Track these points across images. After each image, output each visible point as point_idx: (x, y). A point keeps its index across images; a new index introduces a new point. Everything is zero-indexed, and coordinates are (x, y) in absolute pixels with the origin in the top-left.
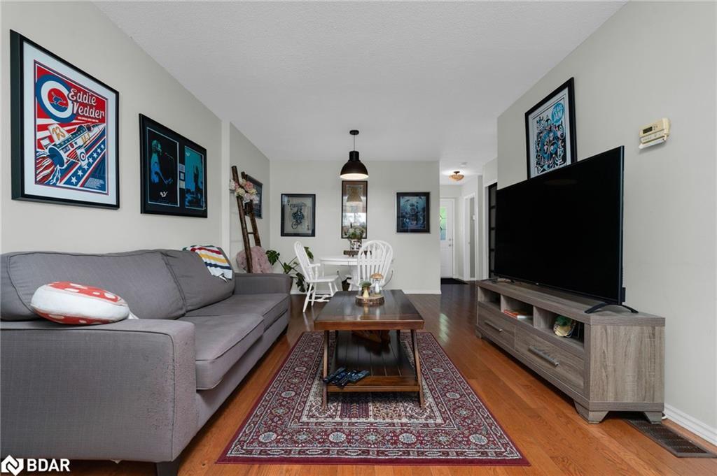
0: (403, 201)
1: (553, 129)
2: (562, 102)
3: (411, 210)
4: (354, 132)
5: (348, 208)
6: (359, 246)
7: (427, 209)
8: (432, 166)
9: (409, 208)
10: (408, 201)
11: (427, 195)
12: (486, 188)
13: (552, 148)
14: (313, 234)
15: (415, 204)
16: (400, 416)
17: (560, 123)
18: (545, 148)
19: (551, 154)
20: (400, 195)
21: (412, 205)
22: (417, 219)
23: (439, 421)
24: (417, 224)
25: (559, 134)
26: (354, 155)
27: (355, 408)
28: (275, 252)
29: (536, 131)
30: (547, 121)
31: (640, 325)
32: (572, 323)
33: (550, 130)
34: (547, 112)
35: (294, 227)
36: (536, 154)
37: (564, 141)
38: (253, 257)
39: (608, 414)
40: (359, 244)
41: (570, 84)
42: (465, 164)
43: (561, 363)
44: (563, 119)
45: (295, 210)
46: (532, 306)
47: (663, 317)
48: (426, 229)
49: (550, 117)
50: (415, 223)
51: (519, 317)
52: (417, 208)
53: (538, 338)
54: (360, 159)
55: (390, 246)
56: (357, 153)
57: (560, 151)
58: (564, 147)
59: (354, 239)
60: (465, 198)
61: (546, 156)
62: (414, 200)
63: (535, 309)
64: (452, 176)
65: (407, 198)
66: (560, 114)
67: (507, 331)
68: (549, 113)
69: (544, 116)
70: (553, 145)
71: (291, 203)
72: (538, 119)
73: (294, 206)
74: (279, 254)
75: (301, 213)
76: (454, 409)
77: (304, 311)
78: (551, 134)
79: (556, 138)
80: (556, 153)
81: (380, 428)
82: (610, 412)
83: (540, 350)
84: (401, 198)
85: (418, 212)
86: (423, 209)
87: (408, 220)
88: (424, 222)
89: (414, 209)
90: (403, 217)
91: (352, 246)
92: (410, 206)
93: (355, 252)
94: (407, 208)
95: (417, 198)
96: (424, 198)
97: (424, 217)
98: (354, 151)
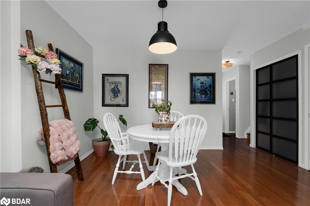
0: (195, 79)
3: (201, 86)
5: (154, 86)
6: (167, 118)
10: (199, 79)
11: (213, 75)
12: (254, 70)
14: (127, 105)
15: (204, 82)
20: (192, 75)
21: (202, 83)
22: (206, 94)
24: (205, 97)
26: (163, 26)
28: (96, 120)
35: (113, 99)
38: (51, 133)
40: (167, 116)
45: (113, 86)
48: (212, 101)
50: (203, 96)
52: (206, 85)
54: (168, 30)
55: (205, 121)
56: (165, 24)
62: (203, 79)
64: (225, 64)
65: (198, 77)
71: (109, 81)
73: (112, 83)
74: (98, 122)
77: (113, 183)
84: (194, 77)
85: (207, 88)
86: (210, 86)
87: (198, 94)
88: (210, 95)
89: (203, 86)
90: (195, 91)
91: (160, 118)
92: (201, 83)
93: (163, 125)
94: (198, 84)
95: (206, 77)
96: (211, 77)
97: (210, 92)
98: (163, 22)
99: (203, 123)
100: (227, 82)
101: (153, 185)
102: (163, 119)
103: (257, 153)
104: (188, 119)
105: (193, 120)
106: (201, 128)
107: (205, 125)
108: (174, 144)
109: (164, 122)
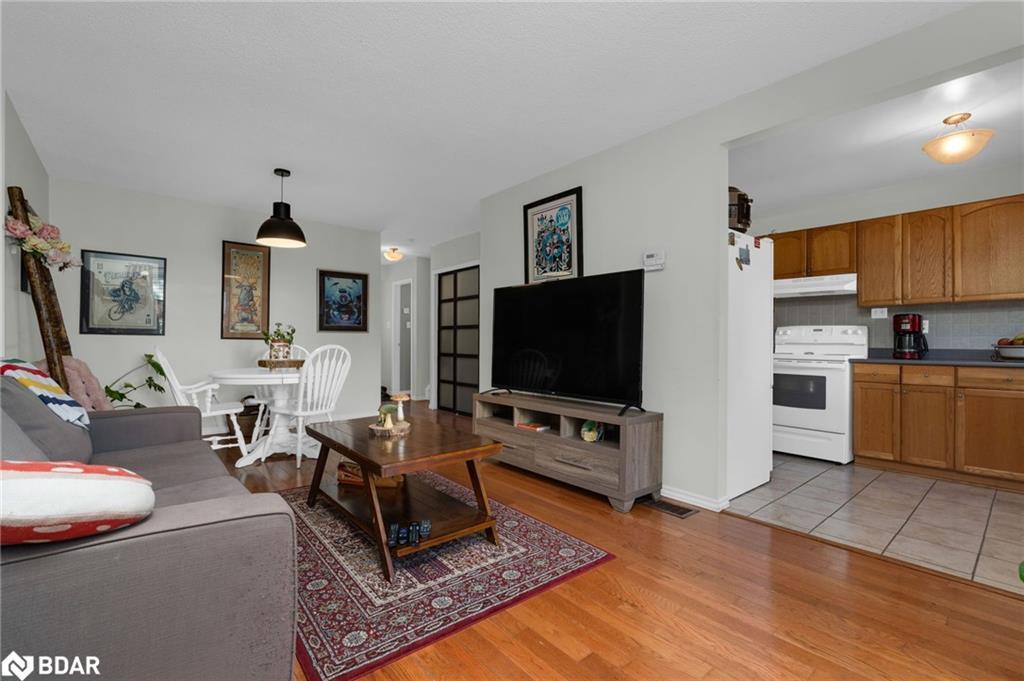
0: (329, 282)
1: (558, 231)
2: (569, 206)
3: (341, 297)
4: (282, 172)
5: (235, 292)
6: (288, 353)
7: (363, 298)
8: (370, 238)
9: (338, 294)
10: (336, 284)
11: (364, 278)
12: (436, 275)
13: (556, 251)
14: (161, 331)
15: (348, 289)
16: (482, 558)
17: (565, 227)
18: (548, 249)
19: (555, 258)
20: (323, 275)
21: (342, 291)
22: (350, 313)
23: (523, 550)
24: (349, 319)
25: (564, 238)
26: (282, 210)
27: (426, 568)
29: (537, 230)
30: (551, 221)
31: (652, 421)
32: (599, 427)
33: (554, 232)
34: (551, 211)
35: (115, 316)
36: (535, 254)
37: (569, 247)
39: (635, 502)
40: (287, 349)
41: (578, 191)
42: (412, 240)
43: (595, 466)
44: (569, 224)
45: (117, 283)
46: (559, 416)
47: (660, 412)
48: (362, 326)
49: (554, 218)
50: (346, 317)
51: (538, 429)
52: (350, 295)
53: (568, 448)
54: (292, 217)
55: (348, 353)
56: (287, 207)
57: (565, 256)
58: (570, 253)
59: (279, 341)
60: (394, 283)
61: (548, 258)
62: (345, 283)
63: (562, 419)
65: (336, 280)
66: (566, 218)
67: (524, 447)
68: (553, 214)
69: (548, 215)
70: (557, 247)
71: (104, 270)
72: (539, 216)
73: (116, 276)
75: (131, 290)
76: (525, 536)
78: (555, 237)
79: (560, 241)
80: (560, 257)
81: (478, 576)
82: (637, 499)
83: (569, 459)
84: (326, 279)
85: (351, 301)
86: (358, 298)
87: (336, 313)
88: (359, 316)
89: (346, 298)
90: (329, 307)
91: (274, 353)
92: (340, 292)
93: (283, 362)
94: (334, 293)
95: (350, 281)
96: (359, 282)
97: (359, 309)
98: (281, 203)
99: (345, 358)
100: (396, 286)
101: (263, 460)
102: (281, 354)
103: (438, 417)
104: (326, 351)
105: (332, 351)
106: (343, 362)
107: (349, 358)
108: (306, 384)
109: (281, 359)
